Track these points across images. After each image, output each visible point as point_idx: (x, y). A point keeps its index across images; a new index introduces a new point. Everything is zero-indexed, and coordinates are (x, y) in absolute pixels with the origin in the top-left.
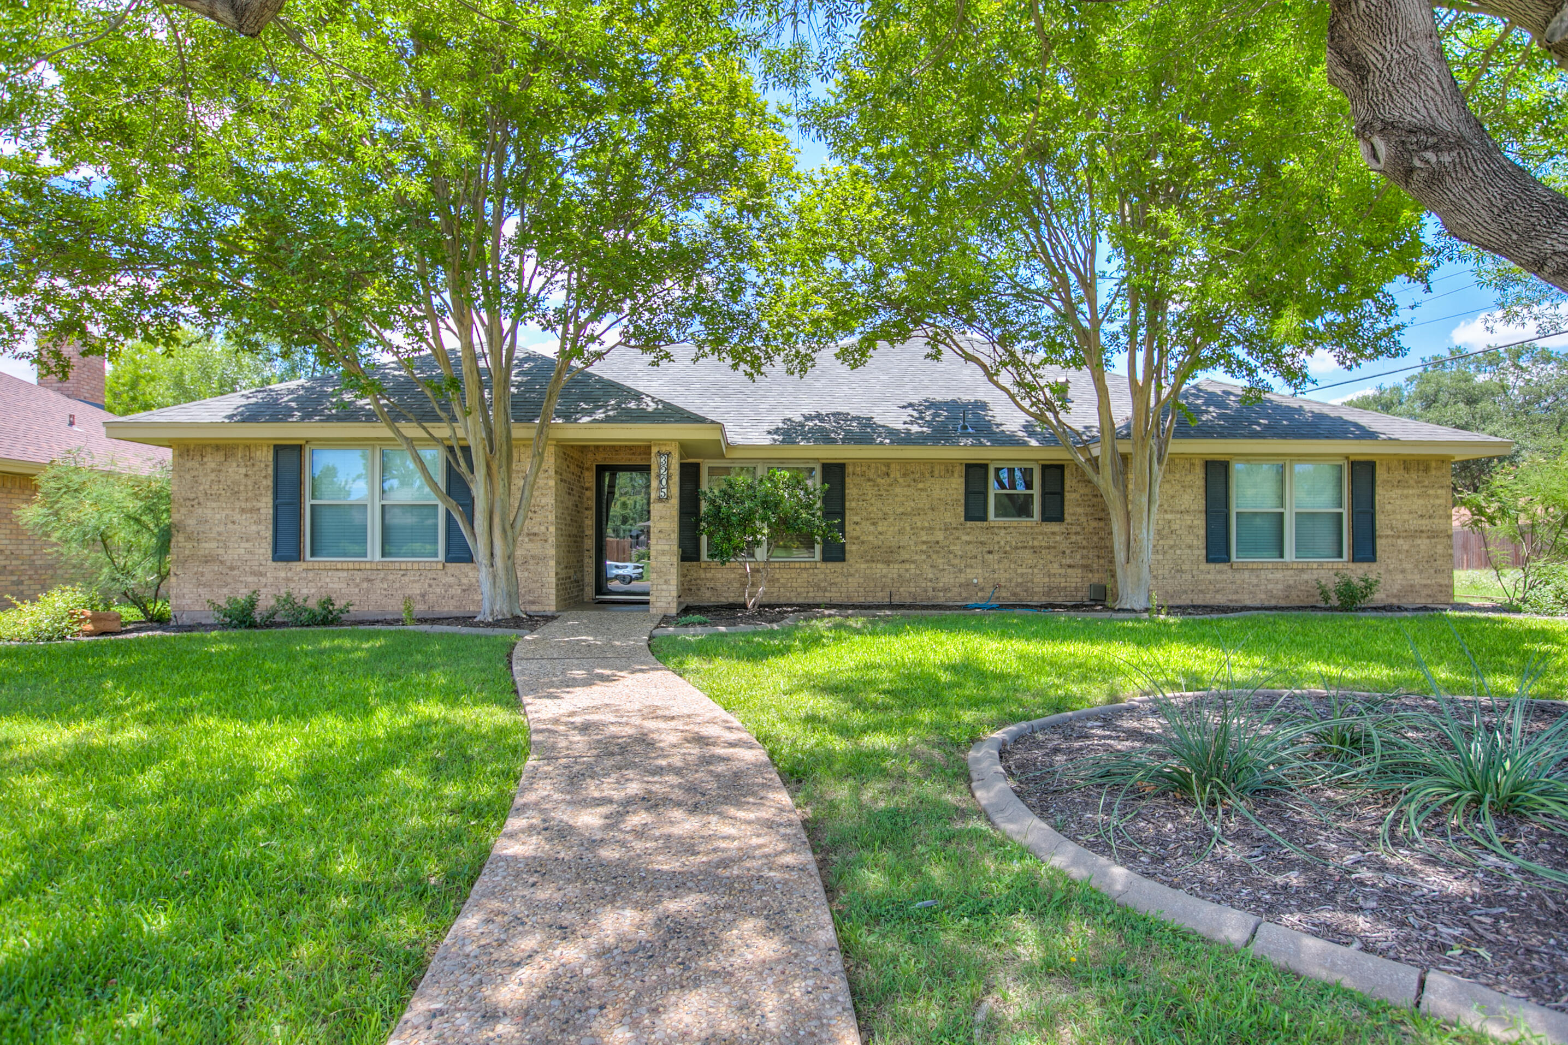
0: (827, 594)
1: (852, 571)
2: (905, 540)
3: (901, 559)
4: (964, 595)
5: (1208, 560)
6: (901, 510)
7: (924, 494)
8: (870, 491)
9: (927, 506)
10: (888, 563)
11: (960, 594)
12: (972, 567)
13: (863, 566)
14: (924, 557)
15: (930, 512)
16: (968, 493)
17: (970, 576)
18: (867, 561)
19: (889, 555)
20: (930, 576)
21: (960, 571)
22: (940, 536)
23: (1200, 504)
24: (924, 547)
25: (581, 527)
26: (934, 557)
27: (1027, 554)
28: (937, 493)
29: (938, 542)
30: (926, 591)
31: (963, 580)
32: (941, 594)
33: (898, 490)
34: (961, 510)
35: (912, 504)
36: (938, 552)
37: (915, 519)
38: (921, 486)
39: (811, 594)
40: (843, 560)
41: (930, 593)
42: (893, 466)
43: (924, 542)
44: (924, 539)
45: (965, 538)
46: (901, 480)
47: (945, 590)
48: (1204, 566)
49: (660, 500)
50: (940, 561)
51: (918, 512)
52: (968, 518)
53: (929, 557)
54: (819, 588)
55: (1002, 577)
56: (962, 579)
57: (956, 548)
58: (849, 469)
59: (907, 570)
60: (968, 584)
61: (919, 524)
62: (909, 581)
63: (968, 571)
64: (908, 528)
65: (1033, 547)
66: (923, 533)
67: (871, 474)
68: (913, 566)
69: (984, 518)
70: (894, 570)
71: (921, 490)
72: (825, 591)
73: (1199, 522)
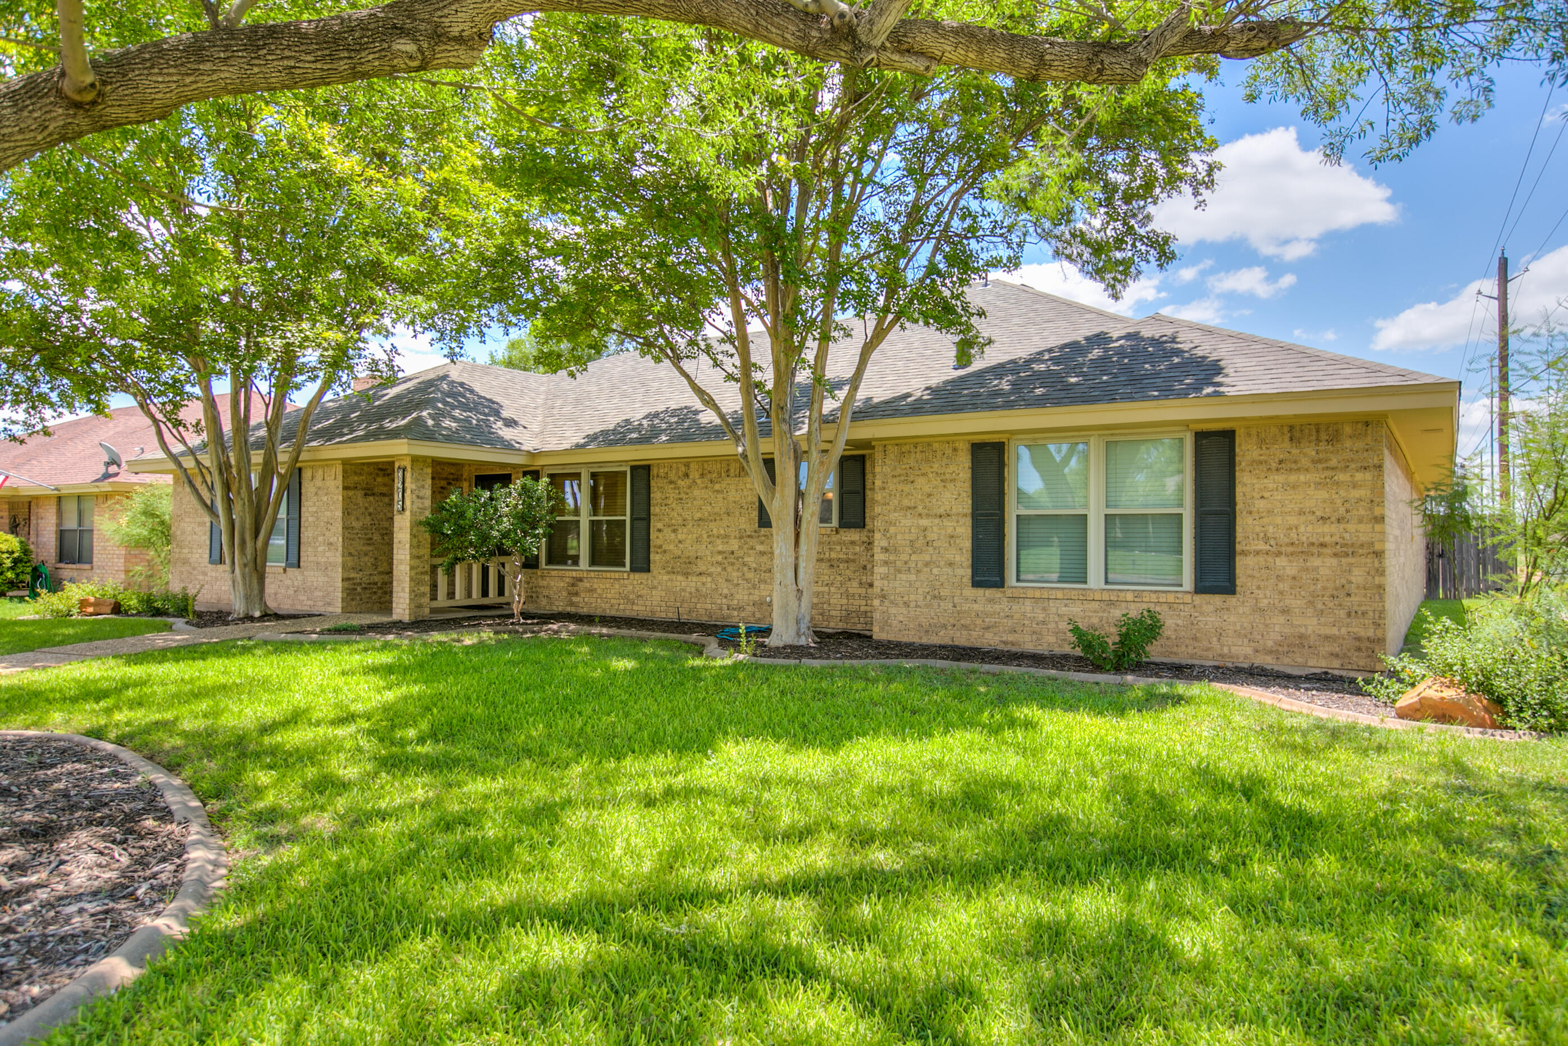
0: (635, 608)
1: (655, 583)
2: (702, 550)
3: (699, 570)
4: (758, 615)
5: (976, 584)
6: (698, 515)
7: (720, 496)
8: (672, 494)
9: (724, 510)
10: (686, 575)
11: (754, 614)
12: (766, 582)
13: (665, 578)
14: (719, 569)
15: (725, 517)
17: (764, 593)
18: (668, 573)
19: (686, 566)
20: (725, 591)
21: (754, 587)
22: (734, 545)
23: (966, 505)
24: (720, 558)
26: (729, 569)
27: (823, 568)
28: (733, 495)
29: (733, 553)
30: (721, 609)
31: (756, 598)
32: (735, 613)
33: (696, 492)
34: (755, 515)
35: (709, 508)
36: (733, 564)
37: (712, 525)
38: (717, 487)
39: (622, 607)
40: (649, 571)
41: (725, 612)
42: (692, 465)
43: (720, 553)
44: (720, 548)
45: (760, 548)
46: (699, 481)
47: (741, 609)
48: (970, 592)
50: (735, 574)
51: (715, 517)
52: (762, 524)
53: (724, 569)
54: (628, 599)
56: (756, 596)
57: (750, 560)
58: (654, 471)
59: (704, 584)
60: (761, 603)
61: (715, 531)
62: (705, 596)
63: (762, 586)
64: (705, 536)
65: (830, 560)
66: (719, 541)
67: (672, 476)
68: (709, 579)
70: (691, 584)
71: (718, 491)
72: (633, 604)
73: (964, 529)
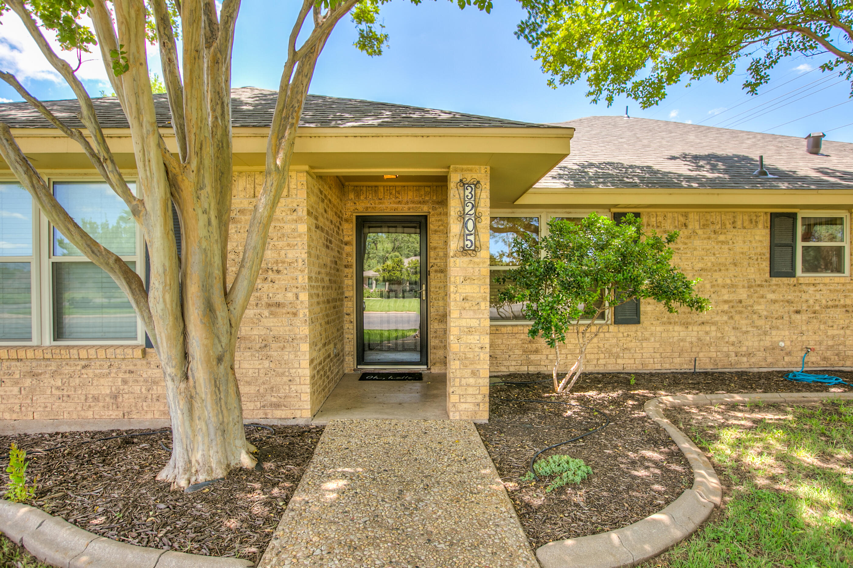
0: (620, 361)
1: (647, 334)
3: (700, 320)
4: (769, 360)
6: (700, 265)
7: (725, 247)
9: (730, 260)
11: (765, 359)
12: (778, 328)
13: (659, 329)
14: (725, 318)
15: (732, 267)
16: (773, 246)
17: (776, 339)
18: (664, 323)
20: (733, 339)
21: (765, 333)
22: (743, 294)
24: (726, 307)
25: (340, 289)
26: (737, 317)
27: (838, 313)
28: (740, 246)
29: (740, 302)
30: (728, 356)
31: (768, 344)
32: (745, 359)
33: (697, 243)
34: (765, 265)
35: (713, 259)
36: (741, 312)
37: (716, 275)
38: (722, 238)
39: (602, 362)
40: (638, 322)
41: (733, 359)
42: (691, 216)
43: (726, 302)
44: (726, 297)
45: (771, 296)
46: (700, 232)
47: (749, 355)
49: (464, 251)
50: (744, 322)
51: (719, 267)
52: (773, 273)
53: (731, 318)
54: (611, 354)
55: (811, 340)
56: (767, 342)
57: (760, 308)
58: (643, 220)
59: (707, 333)
60: (774, 348)
61: (720, 281)
62: (709, 345)
63: (774, 333)
64: (708, 286)
65: (845, 306)
66: (724, 291)
67: (667, 225)
68: (713, 328)
69: (792, 274)
71: (722, 242)
72: (618, 357)
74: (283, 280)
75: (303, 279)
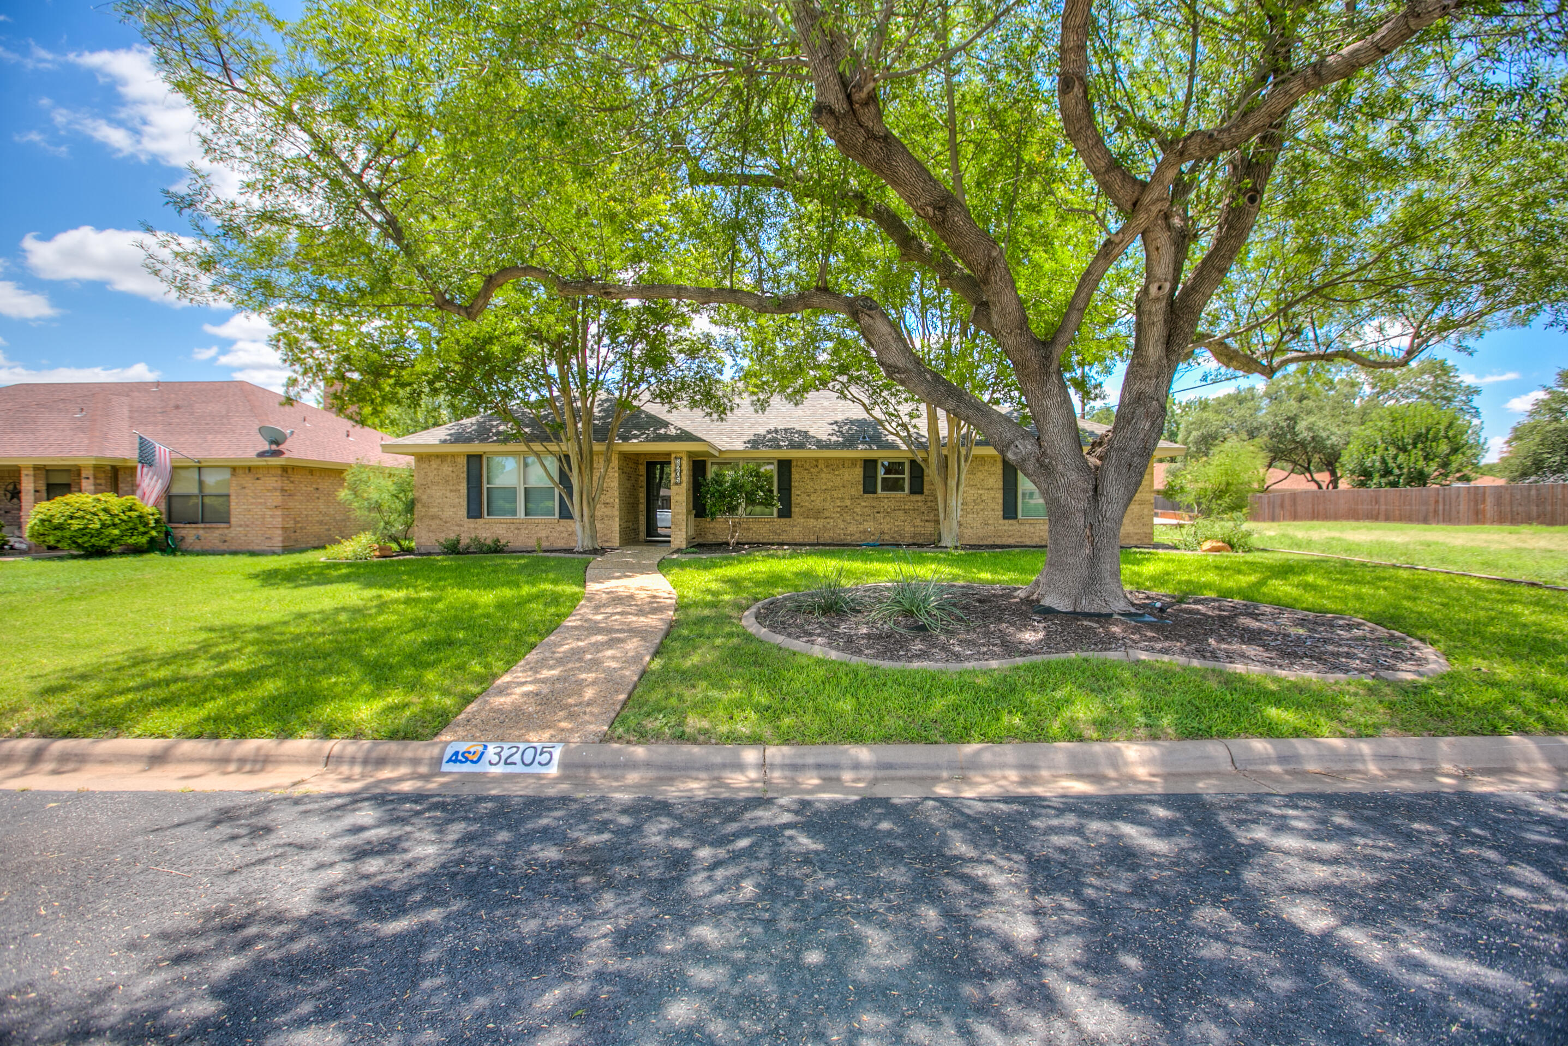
0: (781, 537)
1: (796, 523)
2: (827, 505)
3: (825, 516)
4: (862, 537)
5: (1005, 518)
6: (825, 487)
7: (838, 477)
8: (806, 475)
9: (841, 484)
10: (817, 518)
11: (860, 537)
12: (867, 521)
13: (802, 520)
14: (838, 515)
15: (842, 488)
16: (865, 477)
17: (866, 527)
18: (804, 518)
19: (817, 514)
20: (842, 526)
21: (860, 524)
22: (848, 502)
23: (1001, 484)
24: (839, 509)
25: (637, 498)
26: (845, 515)
27: (901, 513)
28: (846, 477)
29: (847, 506)
30: (840, 535)
32: (849, 537)
33: (823, 475)
34: (861, 487)
35: (832, 483)
36: (847, 512)
37: (833, 492)
38: (837, 473)
39: (771, 538)
40: (790, 516)
41: (843, 537)
42: (820, 461)
43: (838, 506)
44: (839, 504)
45: (863, 504)
46: (825, 470)
47: (851, 535)
48: (1002, 521)
49: (676, 484)
50: (848, 517)
51: (835, 488)
52: (865, 492)
53: (842, 515)
54: (776, 533)
55: (885, 527)
56: (861, 528)
57: (858, 510)
58: (794, 463)
59: (828, 523)
60: (865, 531)
61: (835, 495)
62: (829, 529)
63: (865, 523)
64: (829, 498)
65: (904, 509)
66: (838, 501)
67: (807, 466)
68: (832, 520)
69: (875, 492)
70: (821, 523)
71: (837, 475)
72: (779, 534)
73: (999, 495)
74: (609, 494)
75: (617, 494)
